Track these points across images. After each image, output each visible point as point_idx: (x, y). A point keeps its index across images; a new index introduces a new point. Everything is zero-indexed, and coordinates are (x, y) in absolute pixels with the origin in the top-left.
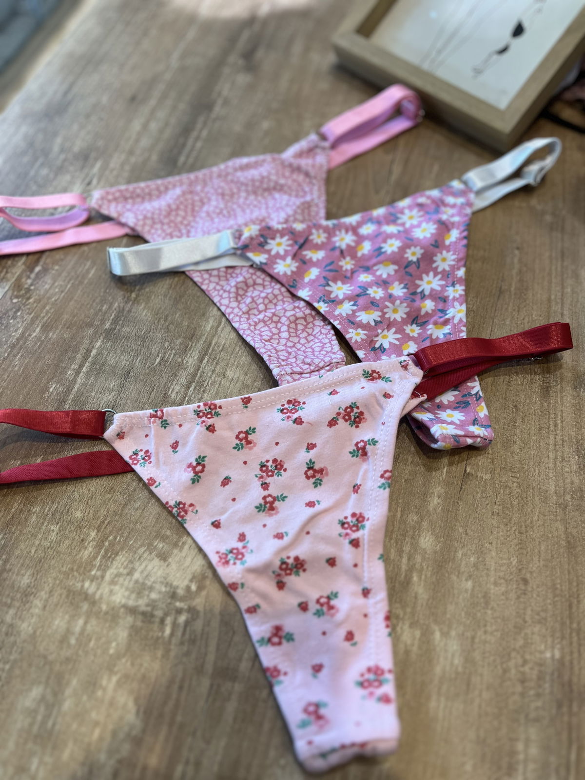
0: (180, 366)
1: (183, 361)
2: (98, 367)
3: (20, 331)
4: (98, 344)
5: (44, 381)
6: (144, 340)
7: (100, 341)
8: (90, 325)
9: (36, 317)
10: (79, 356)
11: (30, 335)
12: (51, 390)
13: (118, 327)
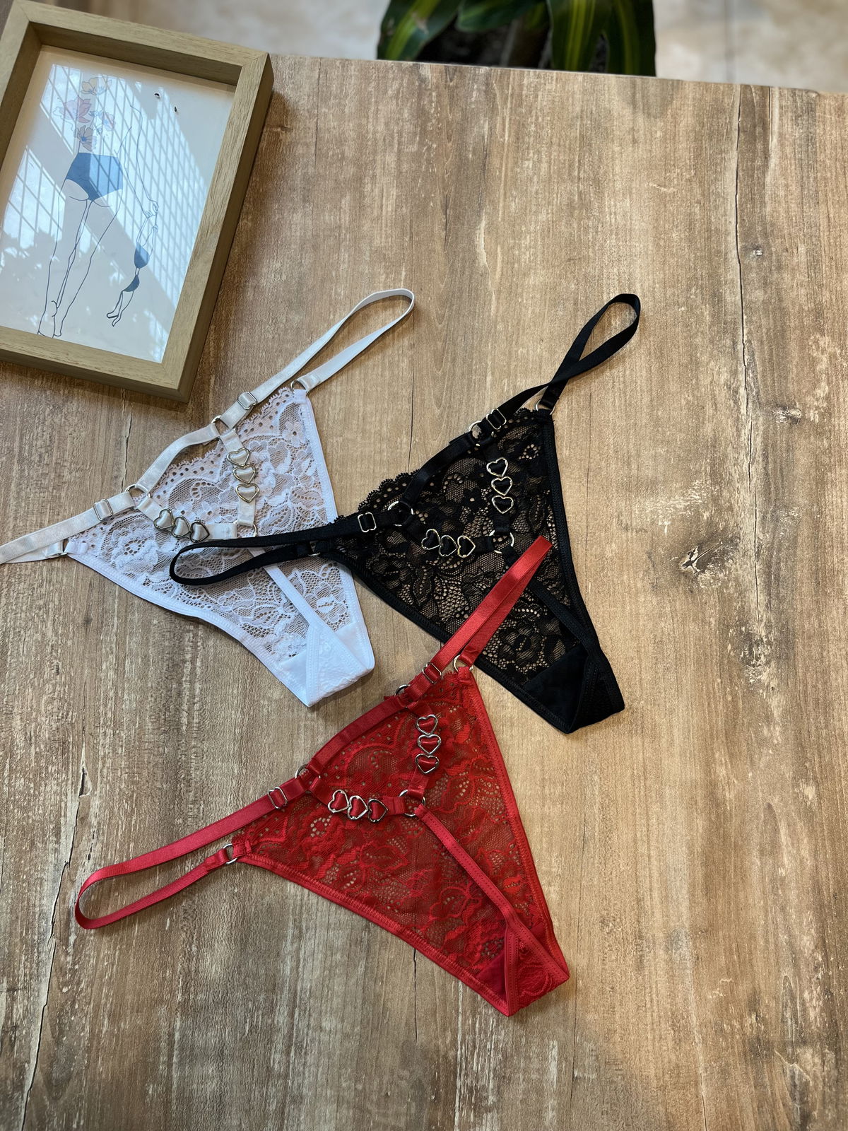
0: (271, 1029)
1: (273, 1021)
2: (188, 1053)
3: (87, 1029)
4: (178, 1024)
5: (139, 1085)
6: (225, 1006)
7: (178, 1019)
8: (160, 1001)
9: (97, 1006)
10: (163, 1044)
11: (100, 1031)
12: (150, 1092)
13: (192, 997)
